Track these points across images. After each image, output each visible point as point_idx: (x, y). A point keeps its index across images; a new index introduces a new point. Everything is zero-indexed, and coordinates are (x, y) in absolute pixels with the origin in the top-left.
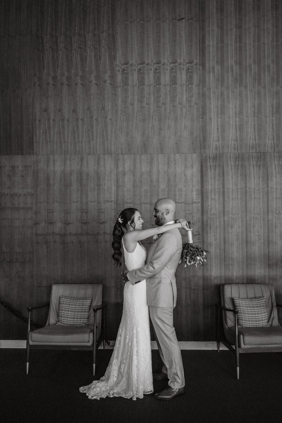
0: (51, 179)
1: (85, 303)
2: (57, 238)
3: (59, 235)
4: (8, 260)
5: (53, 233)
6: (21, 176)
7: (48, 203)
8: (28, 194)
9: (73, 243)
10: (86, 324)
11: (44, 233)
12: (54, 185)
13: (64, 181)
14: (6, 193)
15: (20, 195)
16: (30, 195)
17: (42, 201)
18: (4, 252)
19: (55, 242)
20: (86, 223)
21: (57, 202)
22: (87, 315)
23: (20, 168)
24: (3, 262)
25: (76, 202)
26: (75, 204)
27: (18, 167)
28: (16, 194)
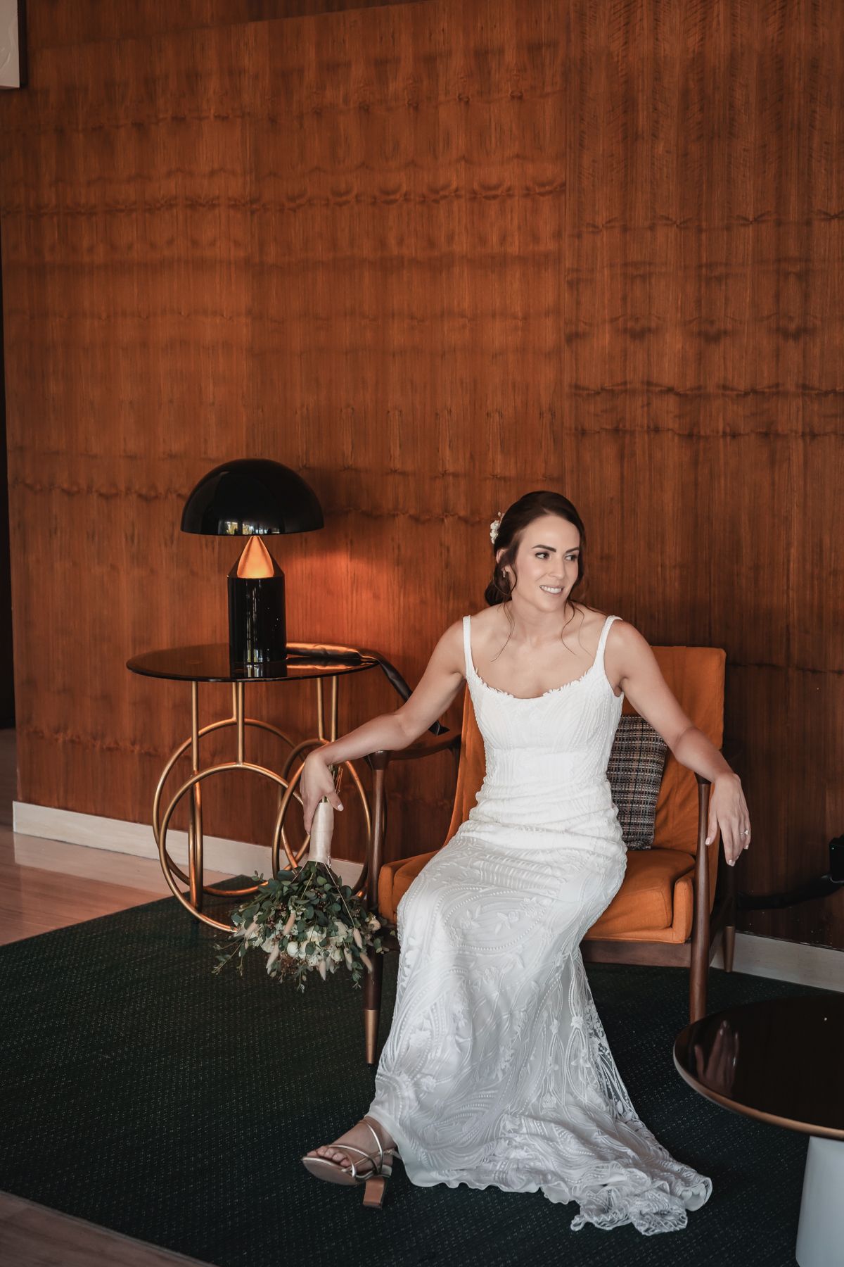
0: (640, 106)
1: (642, 739)
2: (667, 409)
3: (678, 394)
4: (462, 513)
5: (649, 383)
6: (513, 97)
7: (625, 229)
8: (542, 185)
9: (734, 435)
10: (647, 843)
11: (607, 385)
12: (653, 135)
13: (701, 110)
14: (454, 186)
15: (509, 194)
16: (551, 192)
17: (601, 220)
18: (444, 474)
19: (657, 430)
20: (796, 336)
21: (666, 225)
22: (650, 799)
23: (510, 57)
24: (443, 520)
25: (755, 219)
26: (750, 231)
27: (501, 51)
28: (496, 187)
